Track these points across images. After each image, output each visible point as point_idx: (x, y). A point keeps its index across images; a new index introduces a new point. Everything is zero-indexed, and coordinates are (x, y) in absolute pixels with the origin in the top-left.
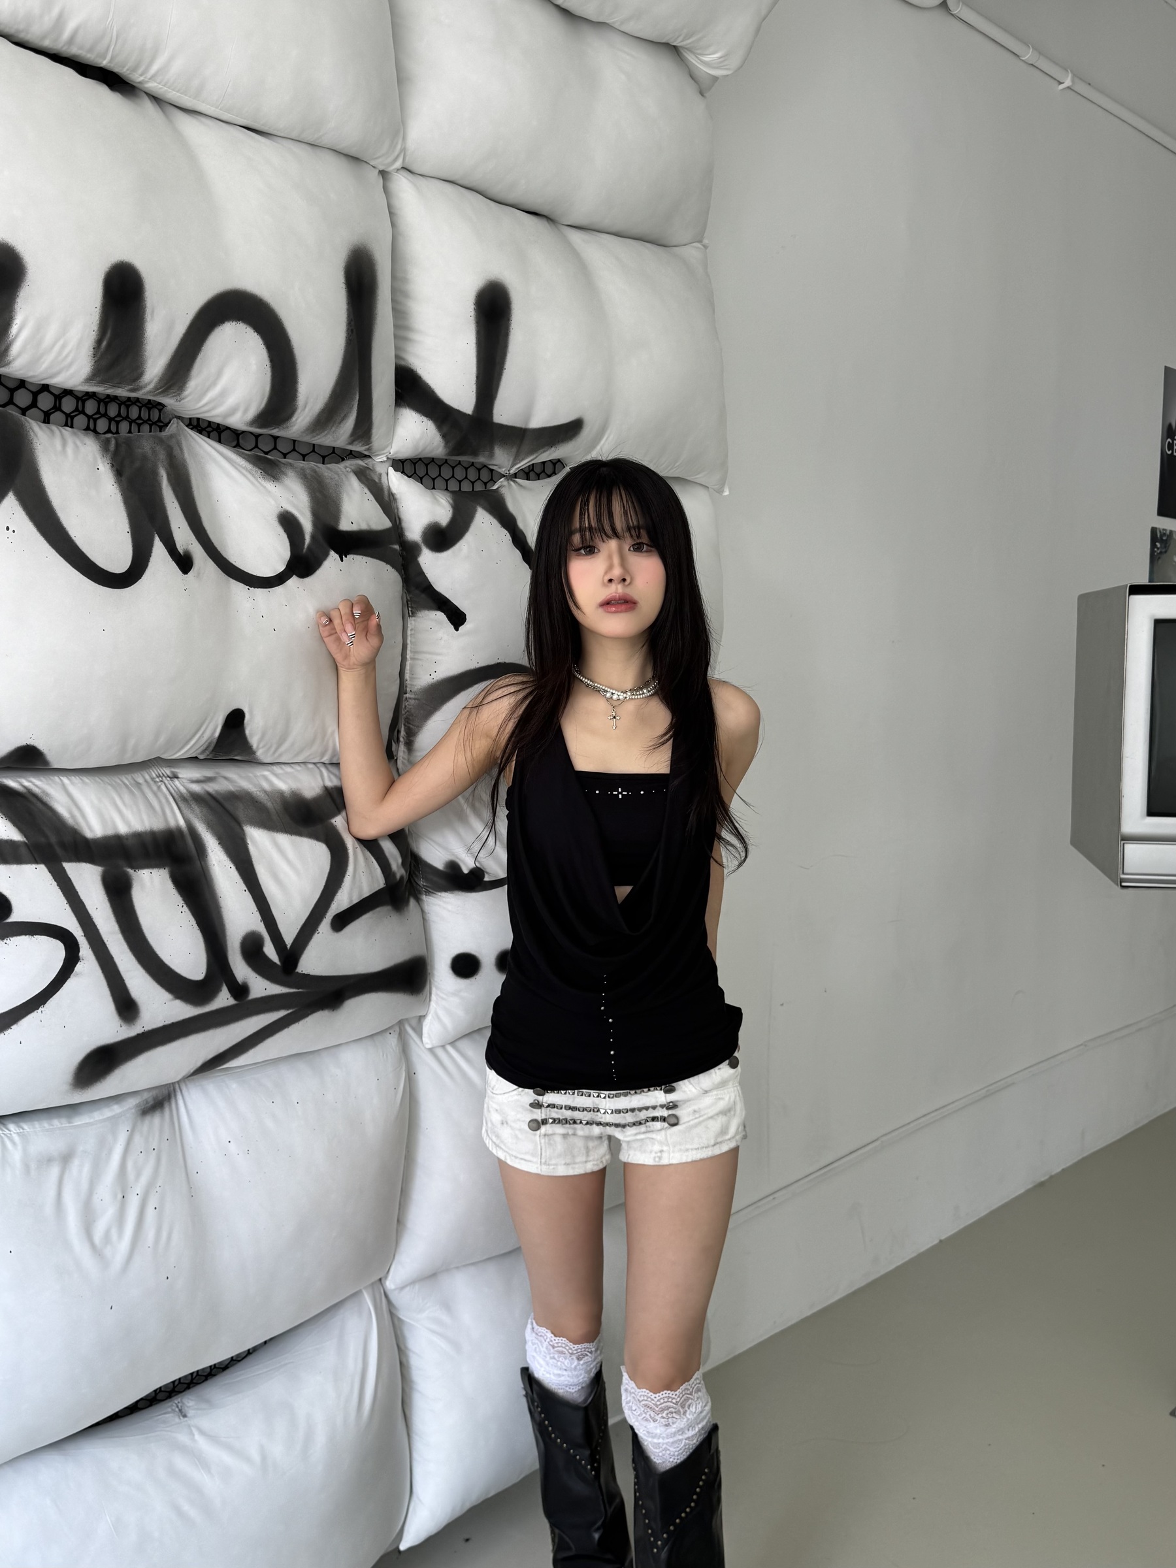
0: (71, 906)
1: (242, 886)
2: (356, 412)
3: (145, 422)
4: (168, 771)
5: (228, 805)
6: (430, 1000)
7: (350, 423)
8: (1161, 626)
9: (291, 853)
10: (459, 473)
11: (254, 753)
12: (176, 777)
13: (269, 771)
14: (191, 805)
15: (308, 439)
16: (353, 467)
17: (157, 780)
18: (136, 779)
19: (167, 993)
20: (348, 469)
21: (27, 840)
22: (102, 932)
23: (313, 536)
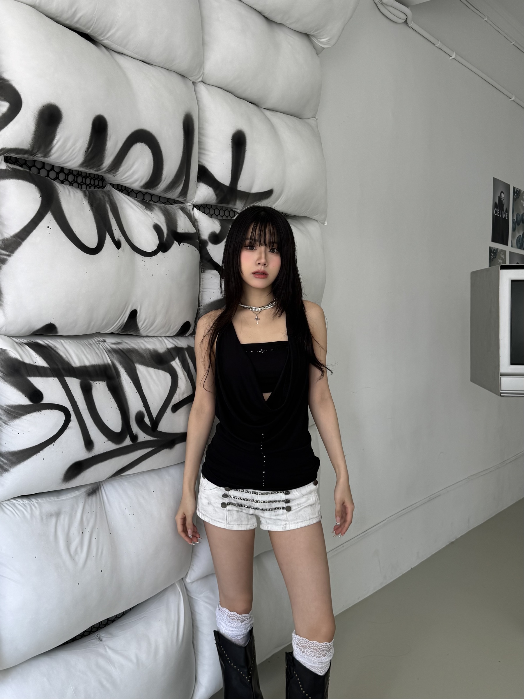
0: (68, 397)
1: (135, 390)
2: (183, 183)
3: (92, 185)
4: (101, 339)
5: (128, 354)
7: (180, 188)
8: (514, 283)
9: (154, 377)
10: (222, 213)
11: (139, 330)
12: (105, 341)
14: (112, 354)
15: (162, 194)
16: (179, 207)
17: (98, 342)
18: (89, 342)
19: (106, 438)
20: (177, 208)
21: (50, 366)
22: (80, 409)
23: (167, 235)
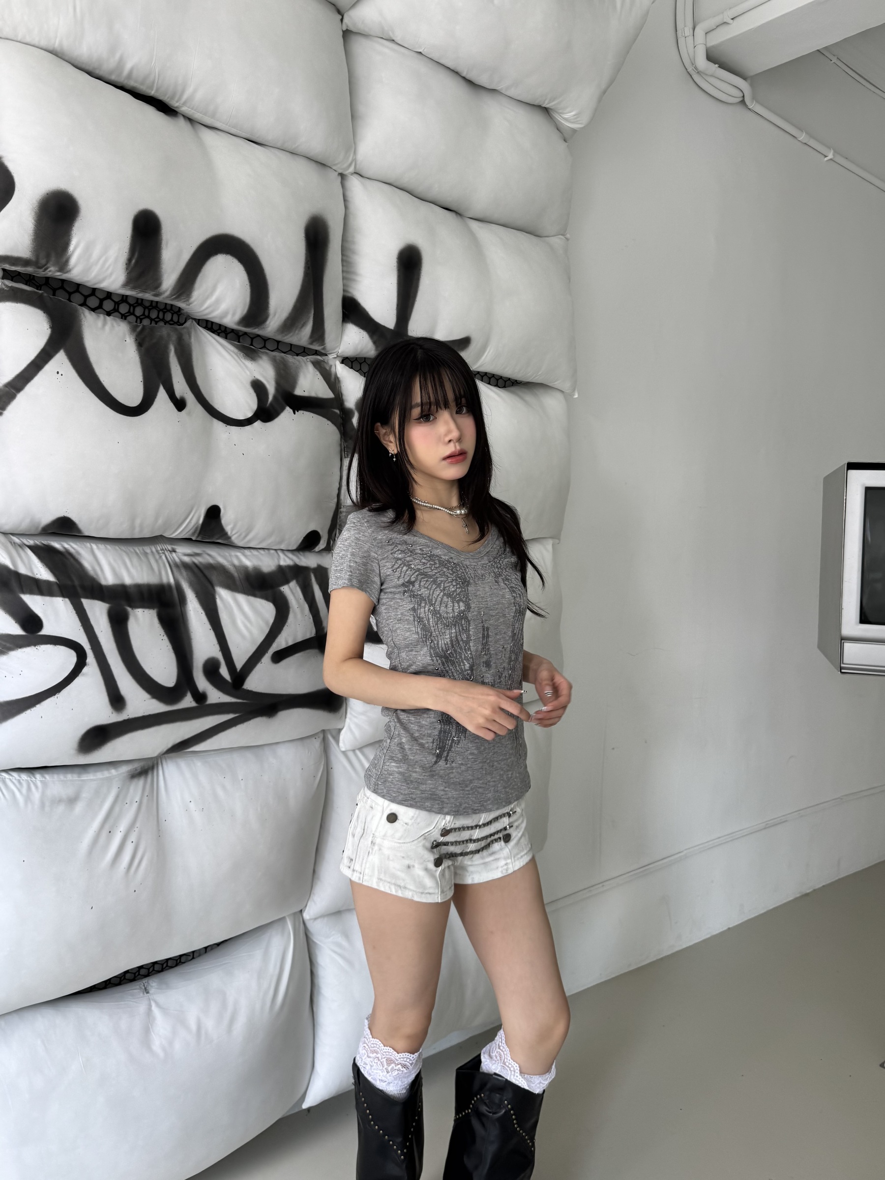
0: (84, 628)
1: (208, 626)
2: (312, 322)
5: (206, 572)
6: (346, 718)
7: (308, 329)
8: (870, 492)
9: (247, 609)
11: (229, 538)
12: (174, 551)
13: (241, 553)
14: (180, 570)
15: (279, 338)
16: (312, 360)
17: (159, 551)
18: (145, 550)
19: (147, 694)
20: (308, 360)
21: (57, 581)
22: (104, 648)
23: (275, 397)
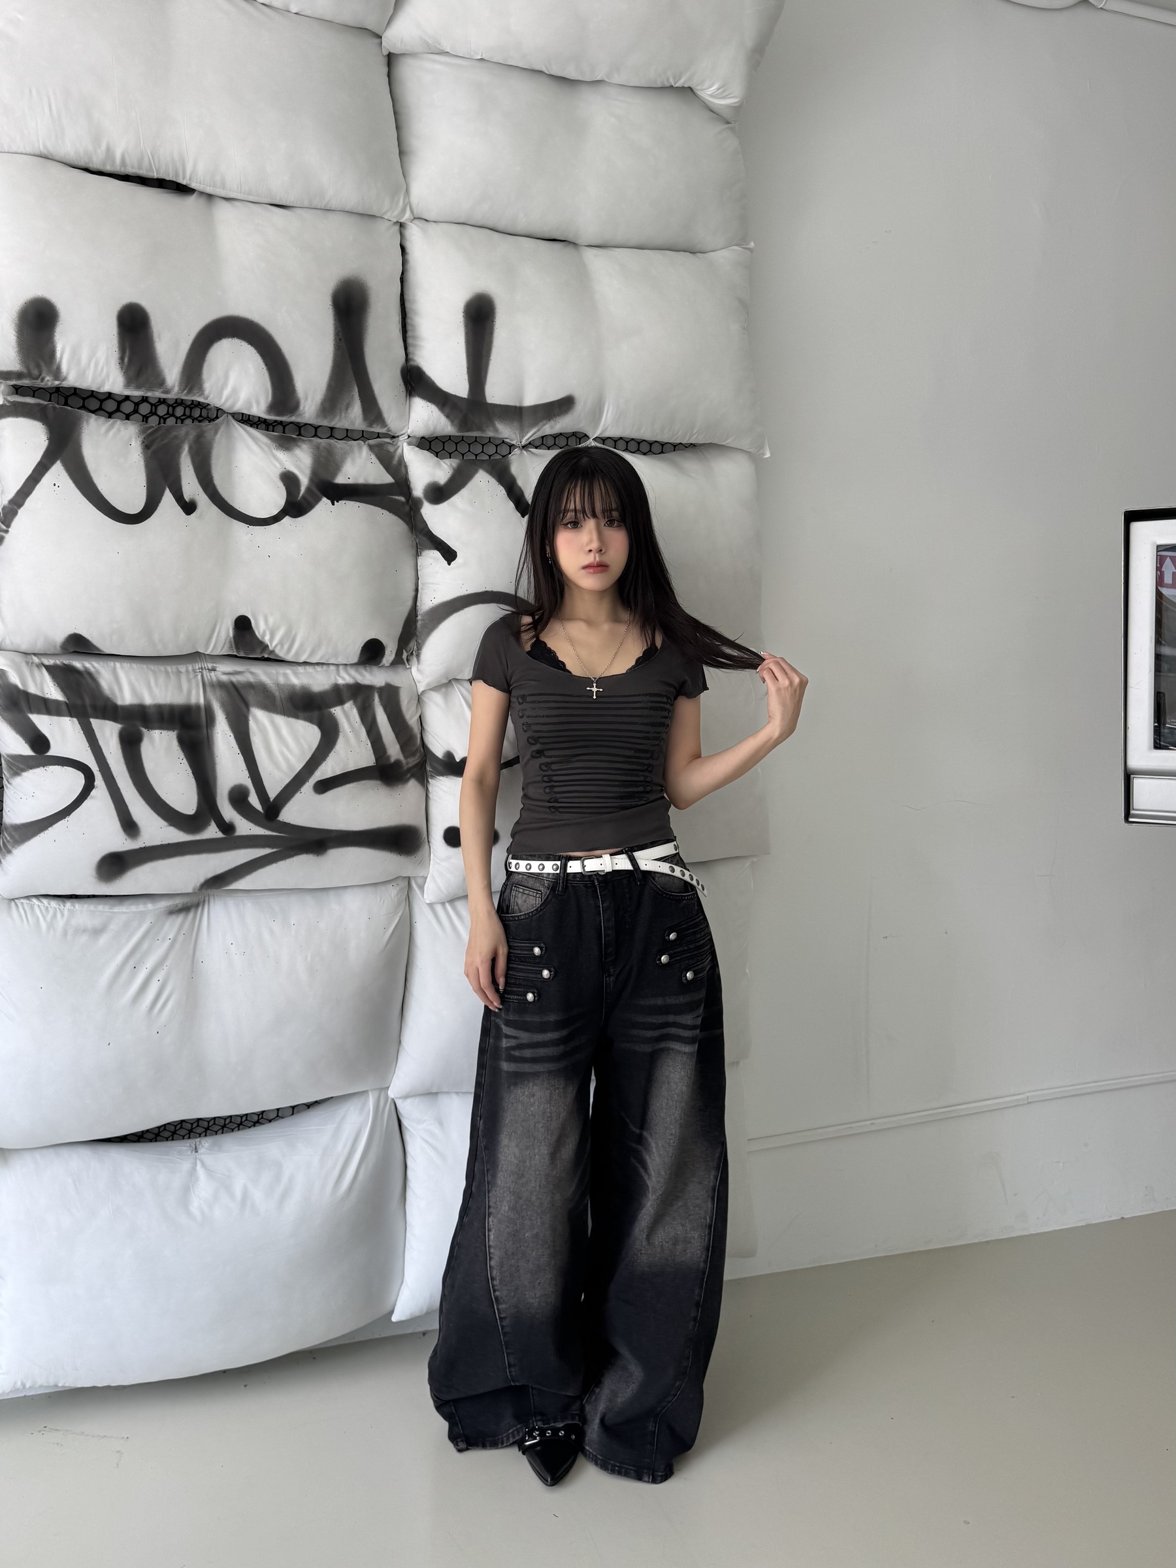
0: (91, 749)
1: (237, 751)
2: (359, 400)
4: (208, 664)
5: (243, 692)
6: (429, 864)
7: (357, 408)
9: (285, 731)
11: (273, 652)
12: (214, 670)
13: (290, 669)
14: (215, 690)
16: (369, 444)
17: (198, 671)
18: (179, 669)
19: (164, 821)
20: (364, 445)
21: (68, 699)
22: (112, 769)
23: (308, 489)
